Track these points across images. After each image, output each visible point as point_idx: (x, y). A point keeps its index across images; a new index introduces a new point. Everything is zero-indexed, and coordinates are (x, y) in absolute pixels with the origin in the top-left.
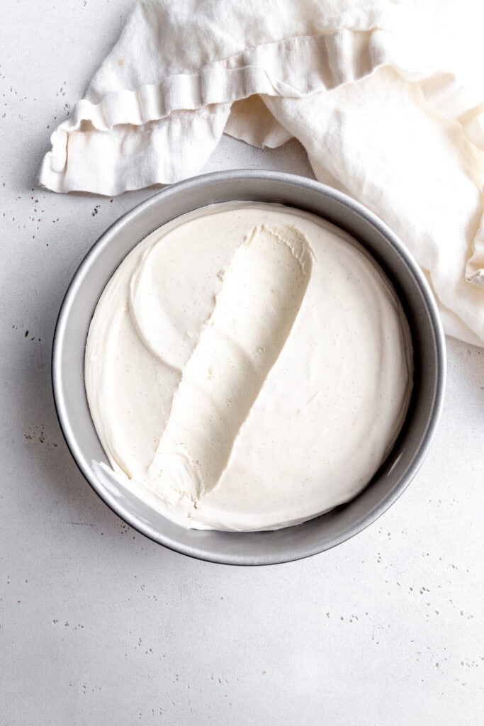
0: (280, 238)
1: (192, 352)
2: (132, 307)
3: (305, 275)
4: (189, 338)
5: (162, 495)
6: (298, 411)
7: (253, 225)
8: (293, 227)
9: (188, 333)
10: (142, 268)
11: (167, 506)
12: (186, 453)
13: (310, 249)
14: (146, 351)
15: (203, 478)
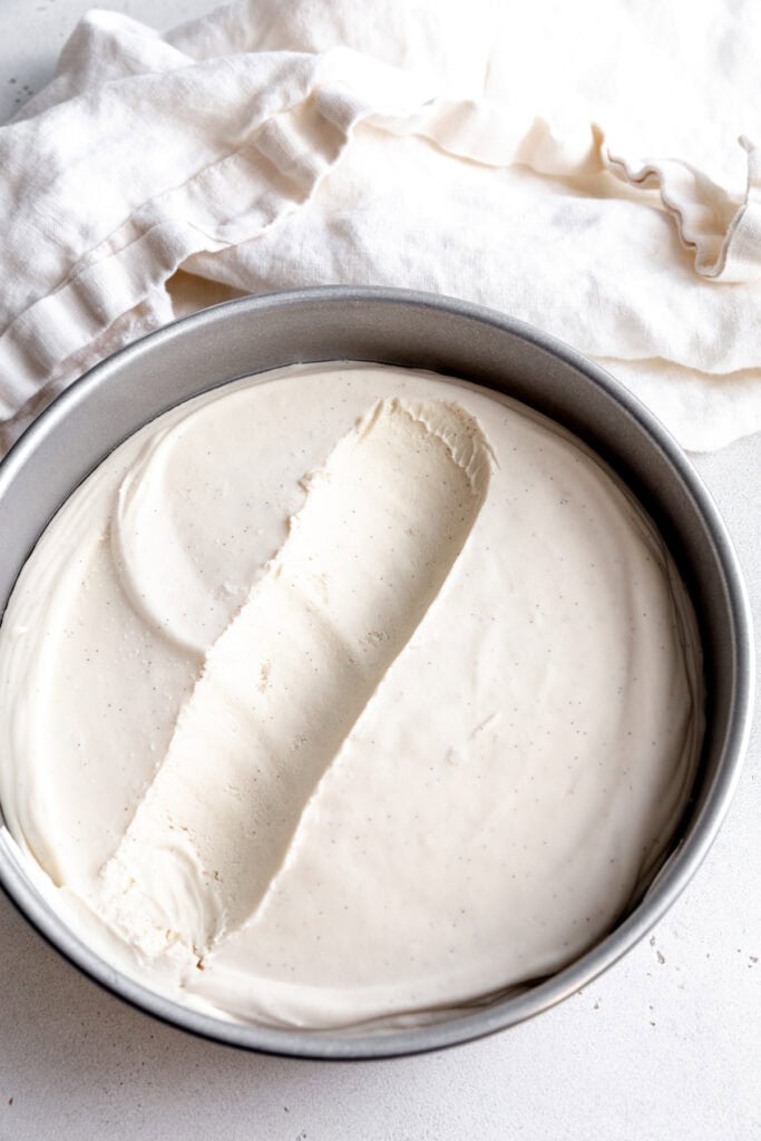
0: (429, 428)
1: (231, 621)
2: (117, 531)
3: (477, 496)
4: (227, 594)
5: (126, 931)
6: (450, 752)
7: (377, 397)
8: (453, 404)
9: (228, 586)
10: (149, 460)
11: (135, 961)
12: (191, 851)
13: (488, 447)
14: (133, 619)
15: (226, 903)
